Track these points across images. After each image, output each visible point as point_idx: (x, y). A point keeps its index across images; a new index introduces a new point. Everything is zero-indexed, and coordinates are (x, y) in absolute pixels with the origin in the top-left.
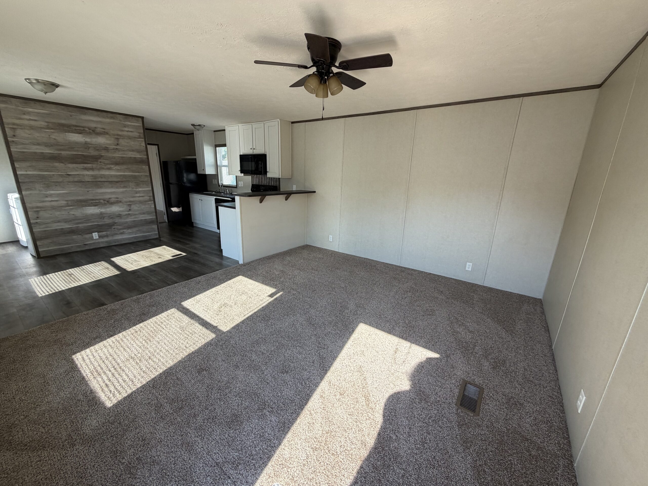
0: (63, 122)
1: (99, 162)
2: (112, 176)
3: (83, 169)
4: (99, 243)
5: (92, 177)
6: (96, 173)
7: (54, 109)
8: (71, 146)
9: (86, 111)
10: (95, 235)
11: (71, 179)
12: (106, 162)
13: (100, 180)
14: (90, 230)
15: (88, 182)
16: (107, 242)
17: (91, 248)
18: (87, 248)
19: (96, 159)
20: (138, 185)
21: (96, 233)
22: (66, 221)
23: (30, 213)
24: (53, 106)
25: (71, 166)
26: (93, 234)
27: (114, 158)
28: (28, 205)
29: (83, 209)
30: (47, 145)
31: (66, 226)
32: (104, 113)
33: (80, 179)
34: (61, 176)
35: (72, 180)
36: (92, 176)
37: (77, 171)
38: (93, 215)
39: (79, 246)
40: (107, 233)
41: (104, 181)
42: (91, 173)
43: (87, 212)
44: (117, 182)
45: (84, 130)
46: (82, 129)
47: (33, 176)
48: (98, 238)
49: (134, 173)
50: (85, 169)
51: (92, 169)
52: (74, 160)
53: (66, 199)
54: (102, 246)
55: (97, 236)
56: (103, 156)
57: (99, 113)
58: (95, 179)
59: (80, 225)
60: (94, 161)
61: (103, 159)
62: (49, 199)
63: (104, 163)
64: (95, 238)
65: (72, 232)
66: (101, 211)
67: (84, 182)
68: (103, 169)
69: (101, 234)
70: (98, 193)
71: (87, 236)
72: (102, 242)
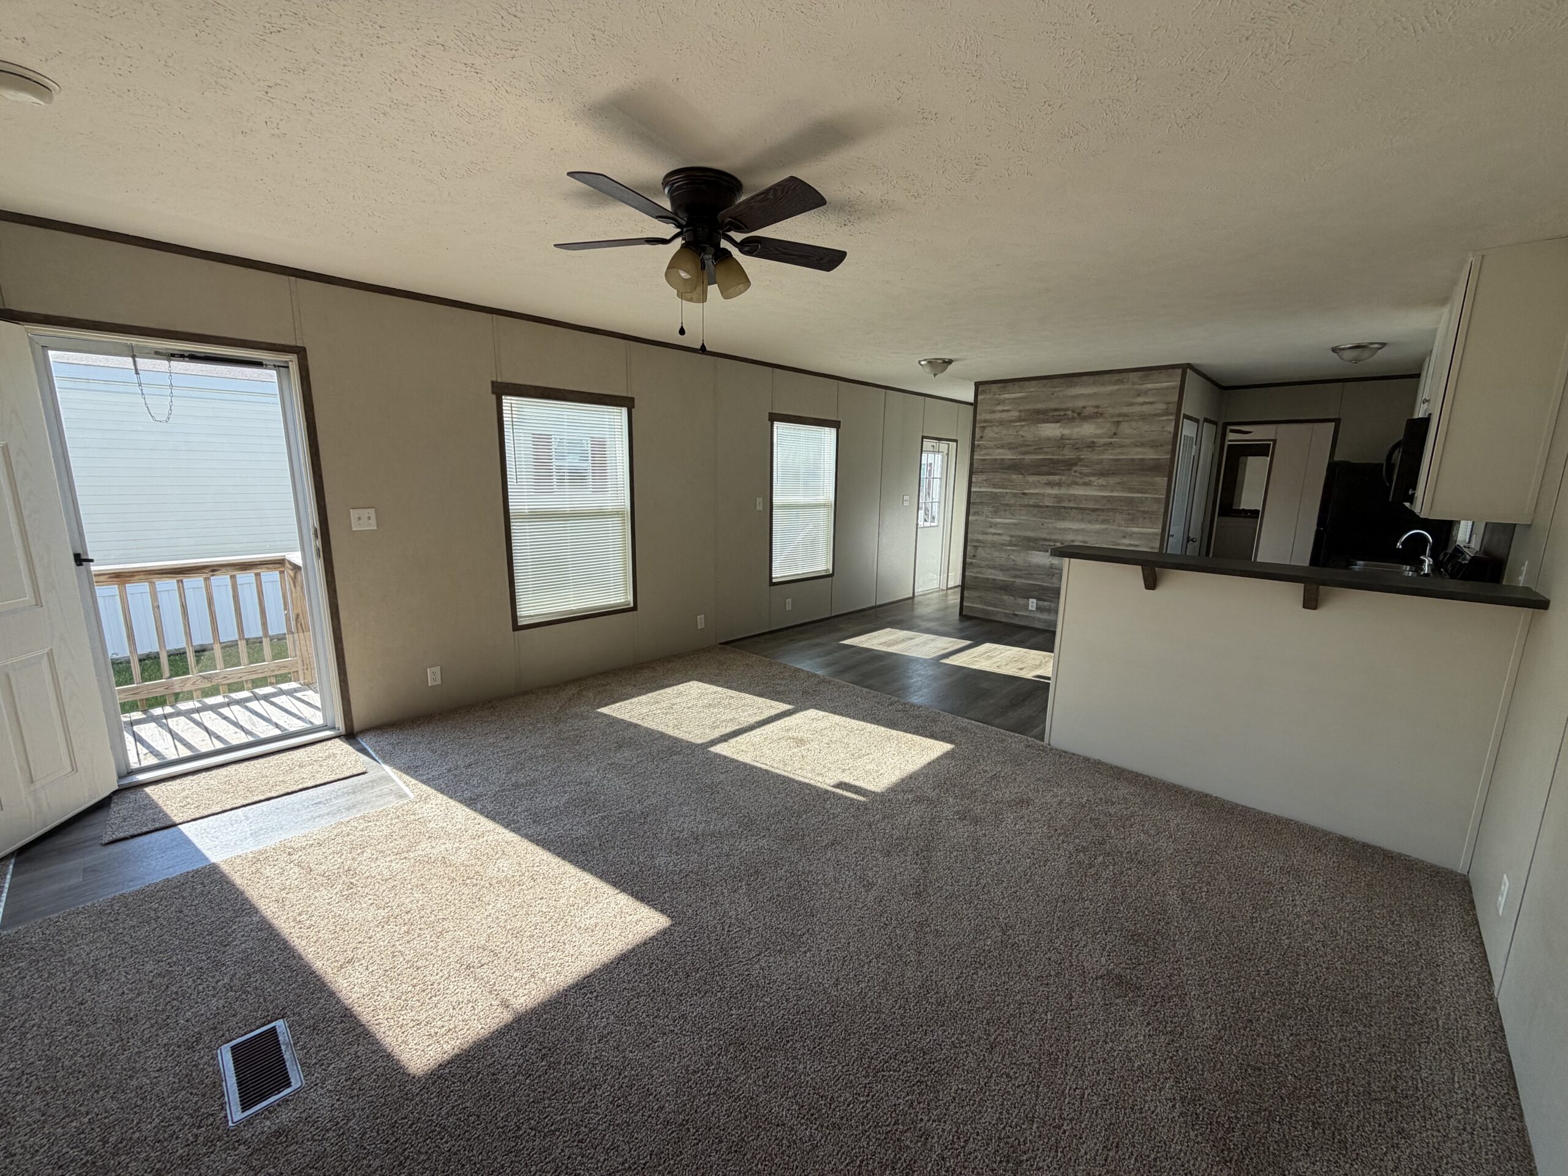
0: (1040, 406)
1: (1073, 472)
2: (1087, 498)
3: (1046, 484)
4: (1034, 619)
5: (1055, 499)
6: (1063, 491)
7: (1033, 388)
8: (1039, 445)
9: (1076, 379)
10: (1033, 603)
11: (1025, 501)
12: (1086, 470)
13: (1066, 504)
14: (1027, 593)
15: (1047, 507)
16: (1045, 621)
17: (1022, 623)
18: (1016, 621)
19: (1070, 464)
20: (1132, 520)
21: (1035, 600)
22: (1003, 569)
23: (969, 548)
24: (1033, 383)
25: (1031, 479)
26: (1031, 600)
27: (1101, 462)
28: (970, 536)
29: (1028, 554)
30: (1011, 447)
31: (1000, 576)
32: (1107, 377)
33: (1038, 501)
34: (1015, 495)
35: (1026, 503)
36: (1056, 496)
37: (1036, 487)
38: (1039, 566)
39: (1006, 615)
40: (1050, 606)
41: (1072, 508)
42: (1055, 491)
43: (1032, 560)
44: (1094, 510)
45: (1065, 415)
46: (1062, 413)
47: (985, 494)
48: (1034, 609)
49: (1130, 492)
50: (1050, 484)
51: (1059, 485)
52: (1037, 469)
53: (1012, 533)
54: (1035, 626)
55: (1035, 605)
56: (1083, 459)
57: (1097, 378)
58: (1058, 502)
59: (1018, 580)
60: (1065, 470)
61: (1082, 466)
62: (993, 530)
63: (1081, 473)
64: (1030, 608)
65: (1005, 588)
66: (1053, 562)
67: (1041, 507)
68: (1076, 483)
69: (1040, 603)
70: (1056, 528)
71: (1021, 601)
72: (1039, 620)
